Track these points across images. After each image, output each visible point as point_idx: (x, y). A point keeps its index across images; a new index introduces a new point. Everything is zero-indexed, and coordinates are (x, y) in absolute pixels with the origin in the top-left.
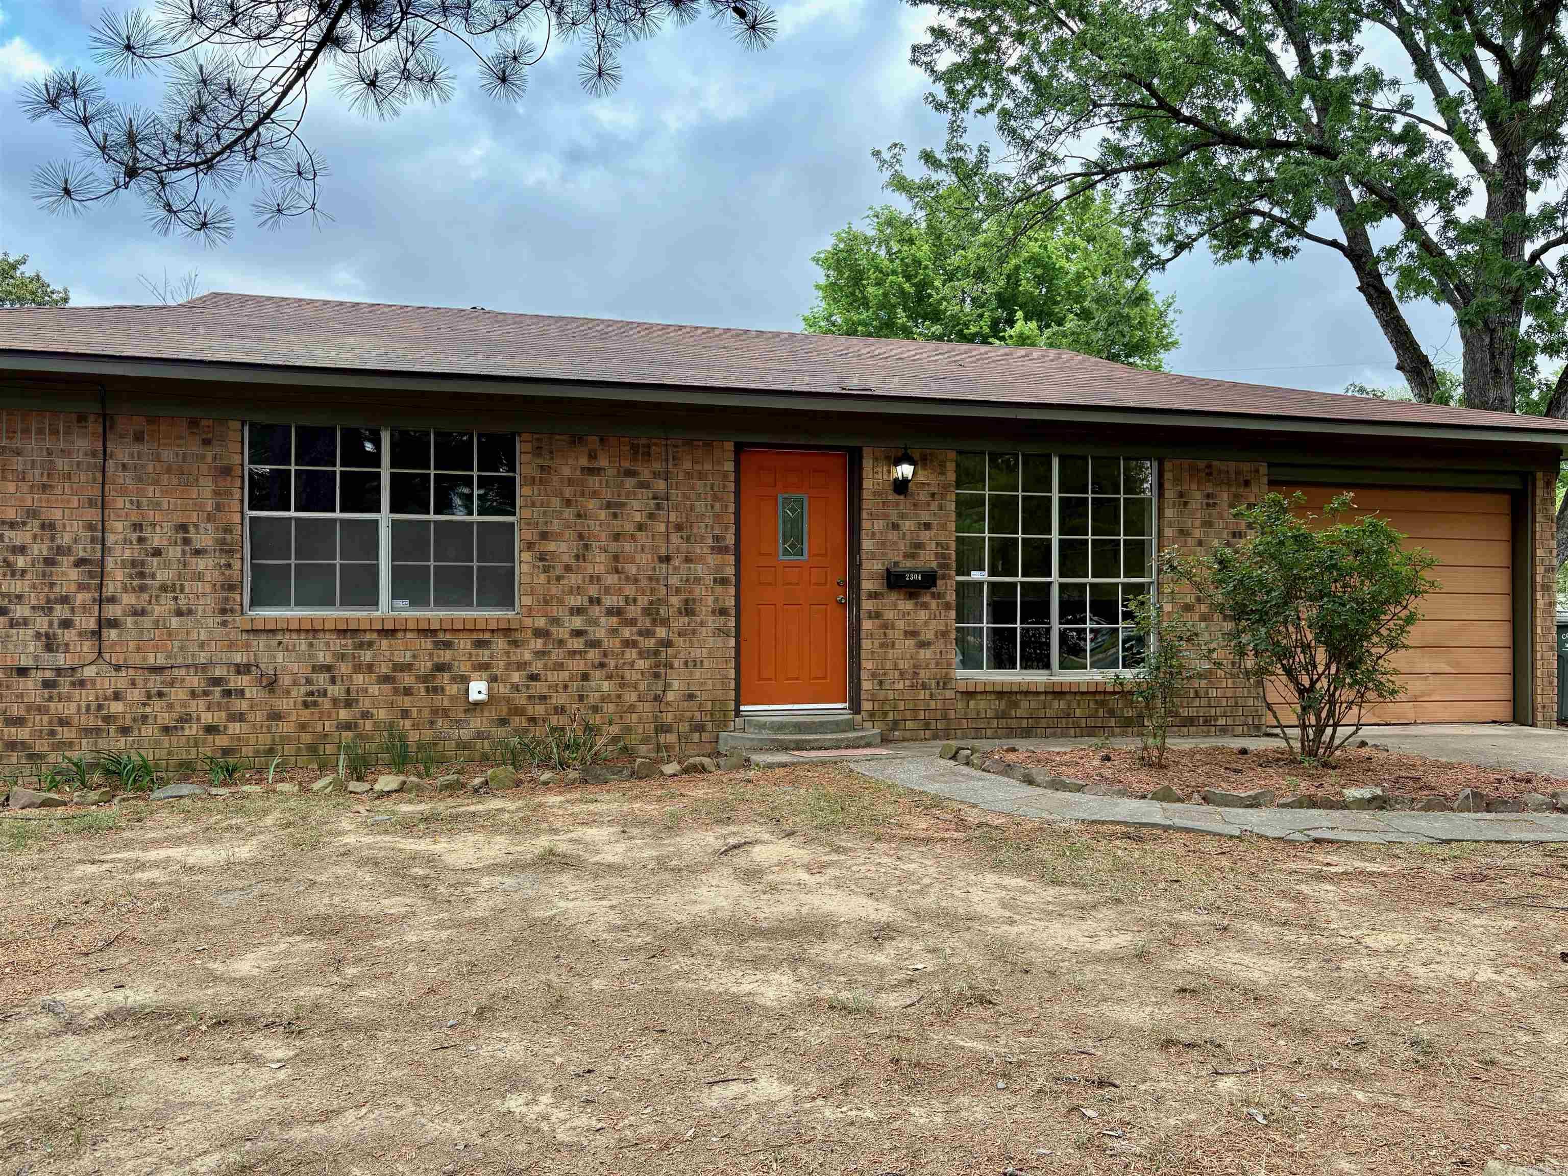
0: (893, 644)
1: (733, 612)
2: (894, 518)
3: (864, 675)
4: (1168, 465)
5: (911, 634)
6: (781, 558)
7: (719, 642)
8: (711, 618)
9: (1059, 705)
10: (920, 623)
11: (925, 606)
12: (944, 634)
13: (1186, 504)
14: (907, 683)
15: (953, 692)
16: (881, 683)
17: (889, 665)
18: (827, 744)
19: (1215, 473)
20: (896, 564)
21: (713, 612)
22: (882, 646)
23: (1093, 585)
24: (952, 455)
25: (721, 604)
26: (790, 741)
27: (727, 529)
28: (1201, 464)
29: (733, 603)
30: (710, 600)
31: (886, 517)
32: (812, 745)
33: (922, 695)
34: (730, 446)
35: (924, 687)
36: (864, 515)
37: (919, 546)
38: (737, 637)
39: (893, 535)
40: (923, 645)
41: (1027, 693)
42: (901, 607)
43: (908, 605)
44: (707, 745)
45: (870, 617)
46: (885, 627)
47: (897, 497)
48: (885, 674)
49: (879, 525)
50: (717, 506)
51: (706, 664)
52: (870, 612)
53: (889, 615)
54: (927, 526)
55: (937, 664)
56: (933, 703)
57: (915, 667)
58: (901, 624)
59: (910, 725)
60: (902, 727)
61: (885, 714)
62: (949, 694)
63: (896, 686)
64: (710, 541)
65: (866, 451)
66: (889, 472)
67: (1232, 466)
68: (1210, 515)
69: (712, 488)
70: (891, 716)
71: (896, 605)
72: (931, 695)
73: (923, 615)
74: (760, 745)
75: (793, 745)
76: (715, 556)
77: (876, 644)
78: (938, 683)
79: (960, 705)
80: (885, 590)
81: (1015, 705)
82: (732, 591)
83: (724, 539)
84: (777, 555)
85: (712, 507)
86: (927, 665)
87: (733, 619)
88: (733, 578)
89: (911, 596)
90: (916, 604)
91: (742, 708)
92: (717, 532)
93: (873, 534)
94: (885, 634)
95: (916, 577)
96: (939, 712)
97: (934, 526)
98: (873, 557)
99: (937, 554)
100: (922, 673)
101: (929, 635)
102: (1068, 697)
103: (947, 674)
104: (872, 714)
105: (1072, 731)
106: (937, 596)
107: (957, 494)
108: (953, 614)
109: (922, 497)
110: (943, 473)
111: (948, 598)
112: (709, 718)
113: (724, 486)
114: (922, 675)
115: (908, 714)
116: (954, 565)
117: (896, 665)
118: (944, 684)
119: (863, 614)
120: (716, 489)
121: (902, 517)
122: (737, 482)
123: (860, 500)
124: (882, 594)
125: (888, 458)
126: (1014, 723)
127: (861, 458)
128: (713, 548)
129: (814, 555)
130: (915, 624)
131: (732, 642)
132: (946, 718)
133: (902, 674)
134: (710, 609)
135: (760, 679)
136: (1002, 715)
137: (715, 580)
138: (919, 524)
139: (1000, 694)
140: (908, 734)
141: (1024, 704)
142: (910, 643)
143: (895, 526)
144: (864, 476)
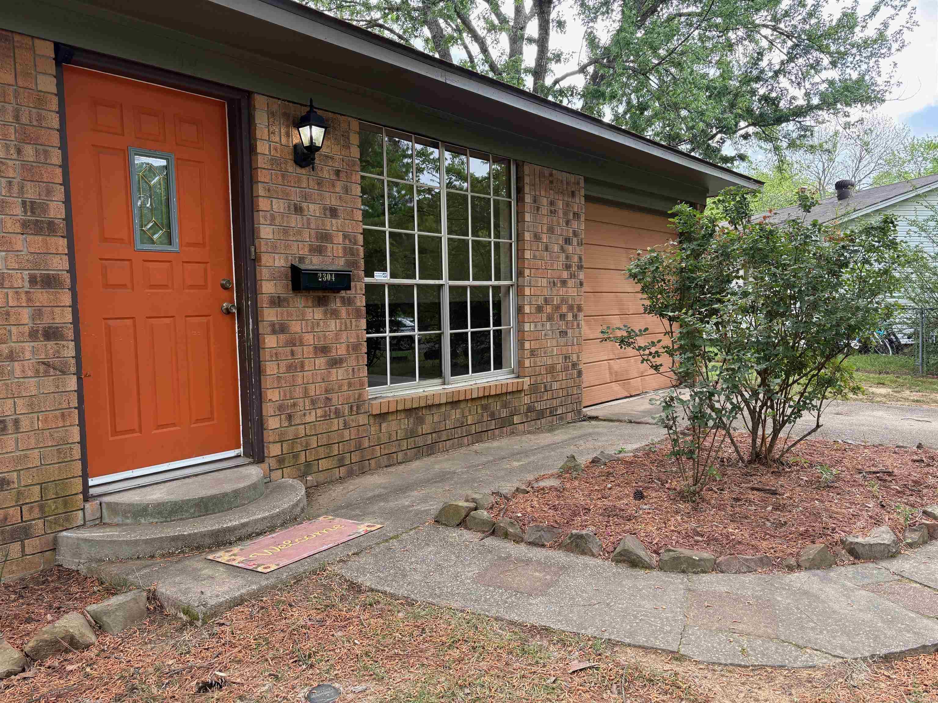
0: (302, 366)
1: (70, 334)
2: (296, 198)
3: (268, 409)
4: (527, 169)
5: (323, 350)
6: (139, 246)
7: (49, 383)
8: (28, 346)
9: (455, 414)
10: (330, 335)
11: (335, 314)
12: (356, 347)
13: (538, 208)
14: (320, 412)
15: (366, 416)
16: (290, 417)
17: (298, 392)
18: (259, 527)
19: (555, 181)
20: (301, 259)
21: (33, 335)
22: (290, 368)
23: (473, 288)
24: (355, 125)
25: (46, 320)
26: (203, 535)
27: (49, 192)
28: (547, 172)
29: (69, 318)
30: (25, 315)
31: (286, 196)
32: (238, 533)
33: (337, 424)
34: (48, 50)
35: (338, 414)
36: (261, 190)
37: (325, 237)
38: (79, 374)
39: (295, 221)
40: (335, 363)
41: (429, 407)
42: (309, 316)
43: (318, 313)
44: (37, 558)
45: (274, 332)
46: (292, 343)
47: (299, 170)
48: (294, 405)
49: (279, 206)
50: (29, 151)
51: (25, 424)
52: (273, 325)
53: (296, 327)
54: (333, 213)
55: (350, 385)
56: (346, 433)
57: (327, 391)
58: (309, 338)
59: (324, 464)
60: (315, 469)
61: (296, 456)
62: (363, 419)
63: (308, 419)
64: (18, 210)
65: (260, 101)
66: (288, 135)
67: (564, 176)
68: (552, 221)
69: (17, 118)
70: (302, 459)
71: (303, 314)
72: (345, 423)
73: (333, 325)
74: (149, 550)
75: (208, 541)
76: (30, 238)
77: (283, 364)
78: (351, 407)
79: (373, 430)
80: (291, 294)
81: (421, 421)
82: (66, 298)
83: (44, 208)
84: (131, 241)
85: (19, 151)
86: (340, 387)
87: (72, 345)
88: (66, 278)
89: (321, 302)
90: (325, 313)
91: (91, 482)
92: (31, 193)
93: (273, 218)
94: (292, 353)
95: (329, 277)
96: (353, 443)
97: (341, 214)
98: (274, 250)
99: (345, 249)
100: (334, 396)
101: (342, 351)
102: (463, 405)
103: (360, 395)
104: (281, 460)
105: (465, 440)
106: (348, 302)
107: (363, 177)
108: (363, 323)
109: (325, 175)
110: (347, 147)
111: (359, 304)
112: (36, 513)
113: (40, 118)
114: (335, 401)
115: (322, 452)
116: (362, 262)
117: (306, 390)
118: (358, 407)
119: (264, 328)
120: (24, 120)
121: (306, 197)
122: (62, 113)
123: (253, 169)
124: (286, 300)
125: (286, 115)
126: (420, 441)
127: (251, 108)
128: (25, 224)
129: (189, 245)
130: (325, 337)
131: (72, 383)
132: (359, 448)
133: (313, 402)
134: (26, 329)
135: (115, 433)
136: (412, 434)
137: (33, 280)
138: (325, 209)
139: (409, 411)
140: (321, 477)
141: (429, 419)
142: (321, 362)
143: (298, 210)
144: (258, 134)
